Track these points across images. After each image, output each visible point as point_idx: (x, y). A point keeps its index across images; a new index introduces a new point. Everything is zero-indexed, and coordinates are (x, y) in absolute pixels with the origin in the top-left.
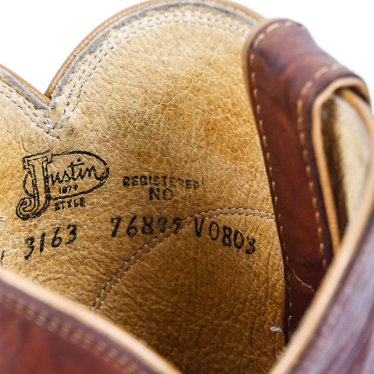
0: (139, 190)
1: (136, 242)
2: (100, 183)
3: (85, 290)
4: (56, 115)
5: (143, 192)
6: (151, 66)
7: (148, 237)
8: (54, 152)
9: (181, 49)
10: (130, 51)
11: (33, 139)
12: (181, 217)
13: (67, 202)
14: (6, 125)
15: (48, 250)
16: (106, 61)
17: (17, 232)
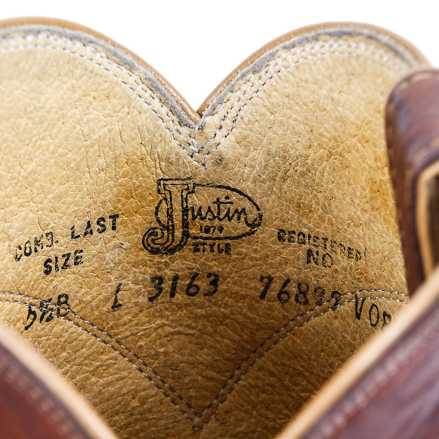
0: (295, 249)
1: (288, 311)
2: (250, 230)
3: (223, 356)
4: (204, 137)
5: (300, 252)
6: (319, 101)
7: (302, 307)
8: (197, 181)
9: (352, 87)
10: (298, 79)
11: (172, 159)
12: (340, 291)
13: (209, 245)
14: (139, 135)
15: (179, 297)
16: (270, 86)
17: (141, 266)
